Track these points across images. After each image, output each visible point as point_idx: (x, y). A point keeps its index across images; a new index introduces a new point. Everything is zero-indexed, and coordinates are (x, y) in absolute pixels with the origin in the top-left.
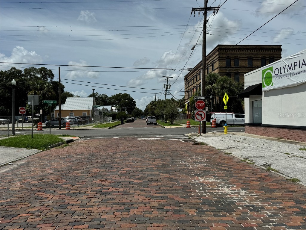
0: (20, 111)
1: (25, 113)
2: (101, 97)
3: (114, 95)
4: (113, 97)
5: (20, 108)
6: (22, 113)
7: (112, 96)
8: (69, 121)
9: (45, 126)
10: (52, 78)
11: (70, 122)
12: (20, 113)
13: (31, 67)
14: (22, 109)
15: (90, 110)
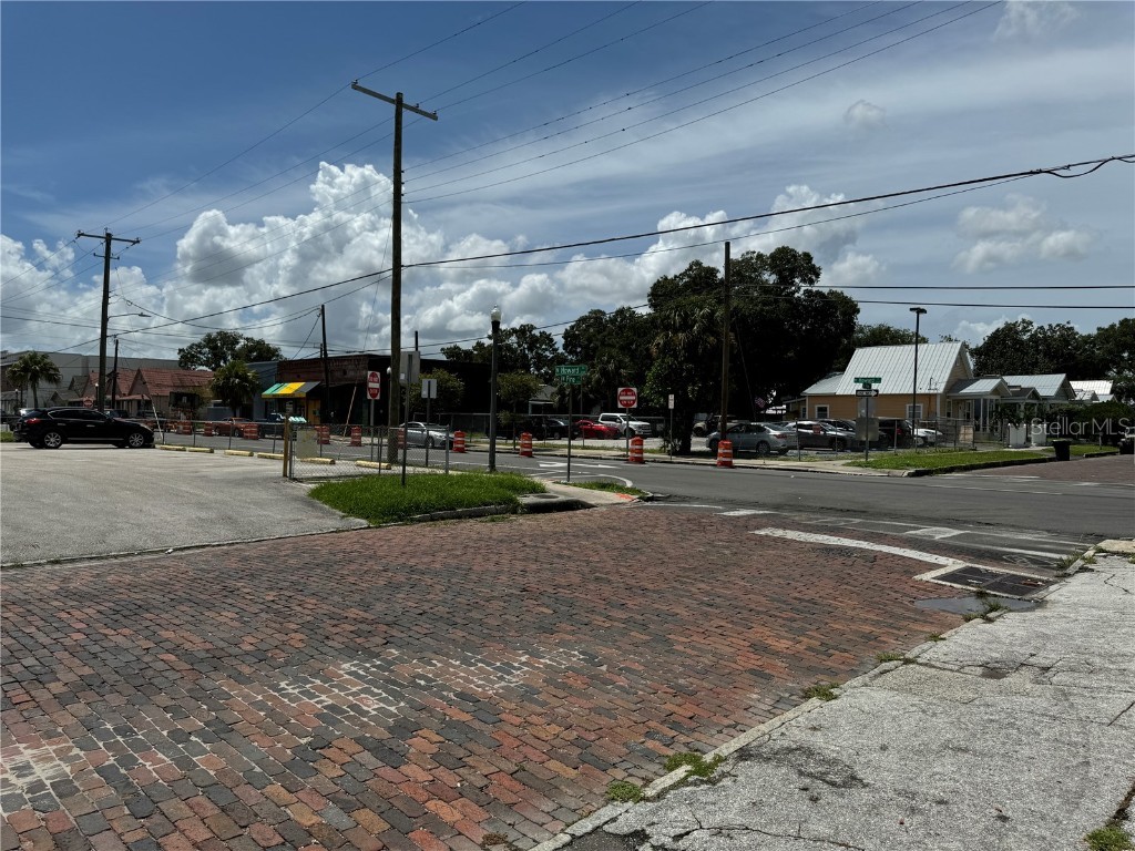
0: (621, 398)
1: (635, 406)
2: (1045, 338)
3: (1113, 326)
4: (1105, 335)
5: (620, 390)
6: (627, 404)
7: (1099, 329)
8: (778, 437)
9: (705, 448)
10: (811, 282)
11: (779, 440)
12: (620, 406)
13: (748, 253)
14: (626, 392)
15: (936, 395)
